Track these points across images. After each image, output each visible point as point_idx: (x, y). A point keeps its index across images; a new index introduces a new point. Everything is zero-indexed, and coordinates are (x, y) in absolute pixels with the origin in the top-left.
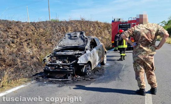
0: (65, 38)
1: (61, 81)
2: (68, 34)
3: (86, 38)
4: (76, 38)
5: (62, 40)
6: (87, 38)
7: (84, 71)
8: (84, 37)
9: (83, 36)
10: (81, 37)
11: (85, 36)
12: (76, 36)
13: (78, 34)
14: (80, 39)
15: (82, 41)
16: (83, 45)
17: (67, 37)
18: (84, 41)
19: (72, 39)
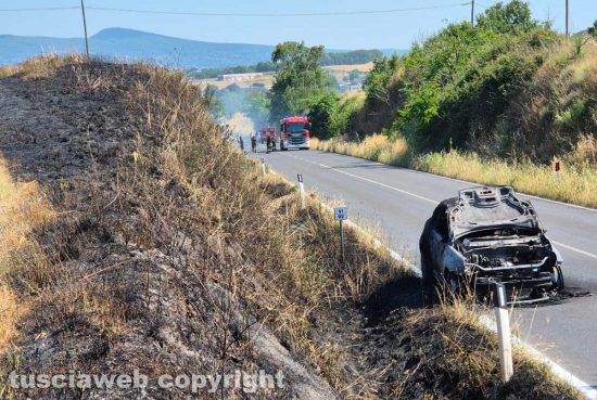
0: (462, 205)
1: (534, 303)
2: (467, 194)
3: (523, 203)
4: (493, 202)
5: (457, 209)
8: (515, 200)
9: (512, 199)
10: (507, 202)
11: (518, 198)
12: (494, 199)
13: (497, 194)
14: (504, 205)
15: (516, 211)
16: (527, 222)
17: (467, 202)
18: (521, 211)
19: (483, 207)
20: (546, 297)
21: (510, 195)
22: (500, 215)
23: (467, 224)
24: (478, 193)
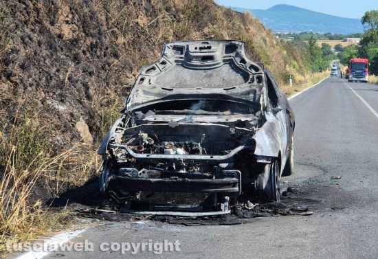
0: (164, 63)
2: (175, 48)
3: (252, 67)
4: (210, 62)
5: (154, 68)
6: (257, 69)
7: (264, 186)
8: (243, 61)
9: (238, 60)
10: (231, 63)
11: (246, 59)
12: (211, 58)
13: (218, 51)
14: (226, 68)
15: (239, 77)
16: (248, 93)
17: (172, 60)
18: (246, 77)
19: (194, 68)
20: (225, 210)
21: (238, 55)
22: (216, 80)
23: (158, 90)
24: (192, 49)
